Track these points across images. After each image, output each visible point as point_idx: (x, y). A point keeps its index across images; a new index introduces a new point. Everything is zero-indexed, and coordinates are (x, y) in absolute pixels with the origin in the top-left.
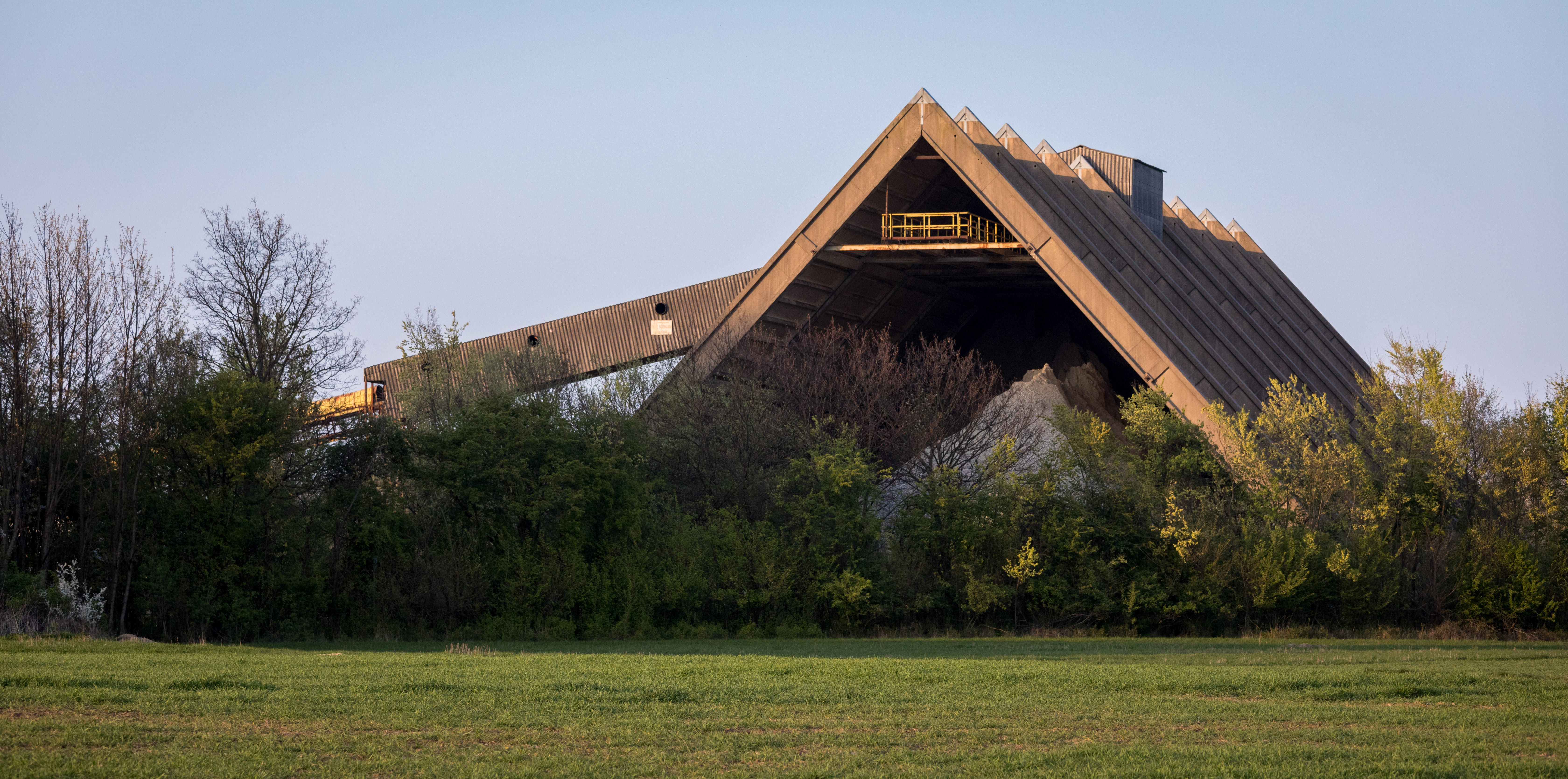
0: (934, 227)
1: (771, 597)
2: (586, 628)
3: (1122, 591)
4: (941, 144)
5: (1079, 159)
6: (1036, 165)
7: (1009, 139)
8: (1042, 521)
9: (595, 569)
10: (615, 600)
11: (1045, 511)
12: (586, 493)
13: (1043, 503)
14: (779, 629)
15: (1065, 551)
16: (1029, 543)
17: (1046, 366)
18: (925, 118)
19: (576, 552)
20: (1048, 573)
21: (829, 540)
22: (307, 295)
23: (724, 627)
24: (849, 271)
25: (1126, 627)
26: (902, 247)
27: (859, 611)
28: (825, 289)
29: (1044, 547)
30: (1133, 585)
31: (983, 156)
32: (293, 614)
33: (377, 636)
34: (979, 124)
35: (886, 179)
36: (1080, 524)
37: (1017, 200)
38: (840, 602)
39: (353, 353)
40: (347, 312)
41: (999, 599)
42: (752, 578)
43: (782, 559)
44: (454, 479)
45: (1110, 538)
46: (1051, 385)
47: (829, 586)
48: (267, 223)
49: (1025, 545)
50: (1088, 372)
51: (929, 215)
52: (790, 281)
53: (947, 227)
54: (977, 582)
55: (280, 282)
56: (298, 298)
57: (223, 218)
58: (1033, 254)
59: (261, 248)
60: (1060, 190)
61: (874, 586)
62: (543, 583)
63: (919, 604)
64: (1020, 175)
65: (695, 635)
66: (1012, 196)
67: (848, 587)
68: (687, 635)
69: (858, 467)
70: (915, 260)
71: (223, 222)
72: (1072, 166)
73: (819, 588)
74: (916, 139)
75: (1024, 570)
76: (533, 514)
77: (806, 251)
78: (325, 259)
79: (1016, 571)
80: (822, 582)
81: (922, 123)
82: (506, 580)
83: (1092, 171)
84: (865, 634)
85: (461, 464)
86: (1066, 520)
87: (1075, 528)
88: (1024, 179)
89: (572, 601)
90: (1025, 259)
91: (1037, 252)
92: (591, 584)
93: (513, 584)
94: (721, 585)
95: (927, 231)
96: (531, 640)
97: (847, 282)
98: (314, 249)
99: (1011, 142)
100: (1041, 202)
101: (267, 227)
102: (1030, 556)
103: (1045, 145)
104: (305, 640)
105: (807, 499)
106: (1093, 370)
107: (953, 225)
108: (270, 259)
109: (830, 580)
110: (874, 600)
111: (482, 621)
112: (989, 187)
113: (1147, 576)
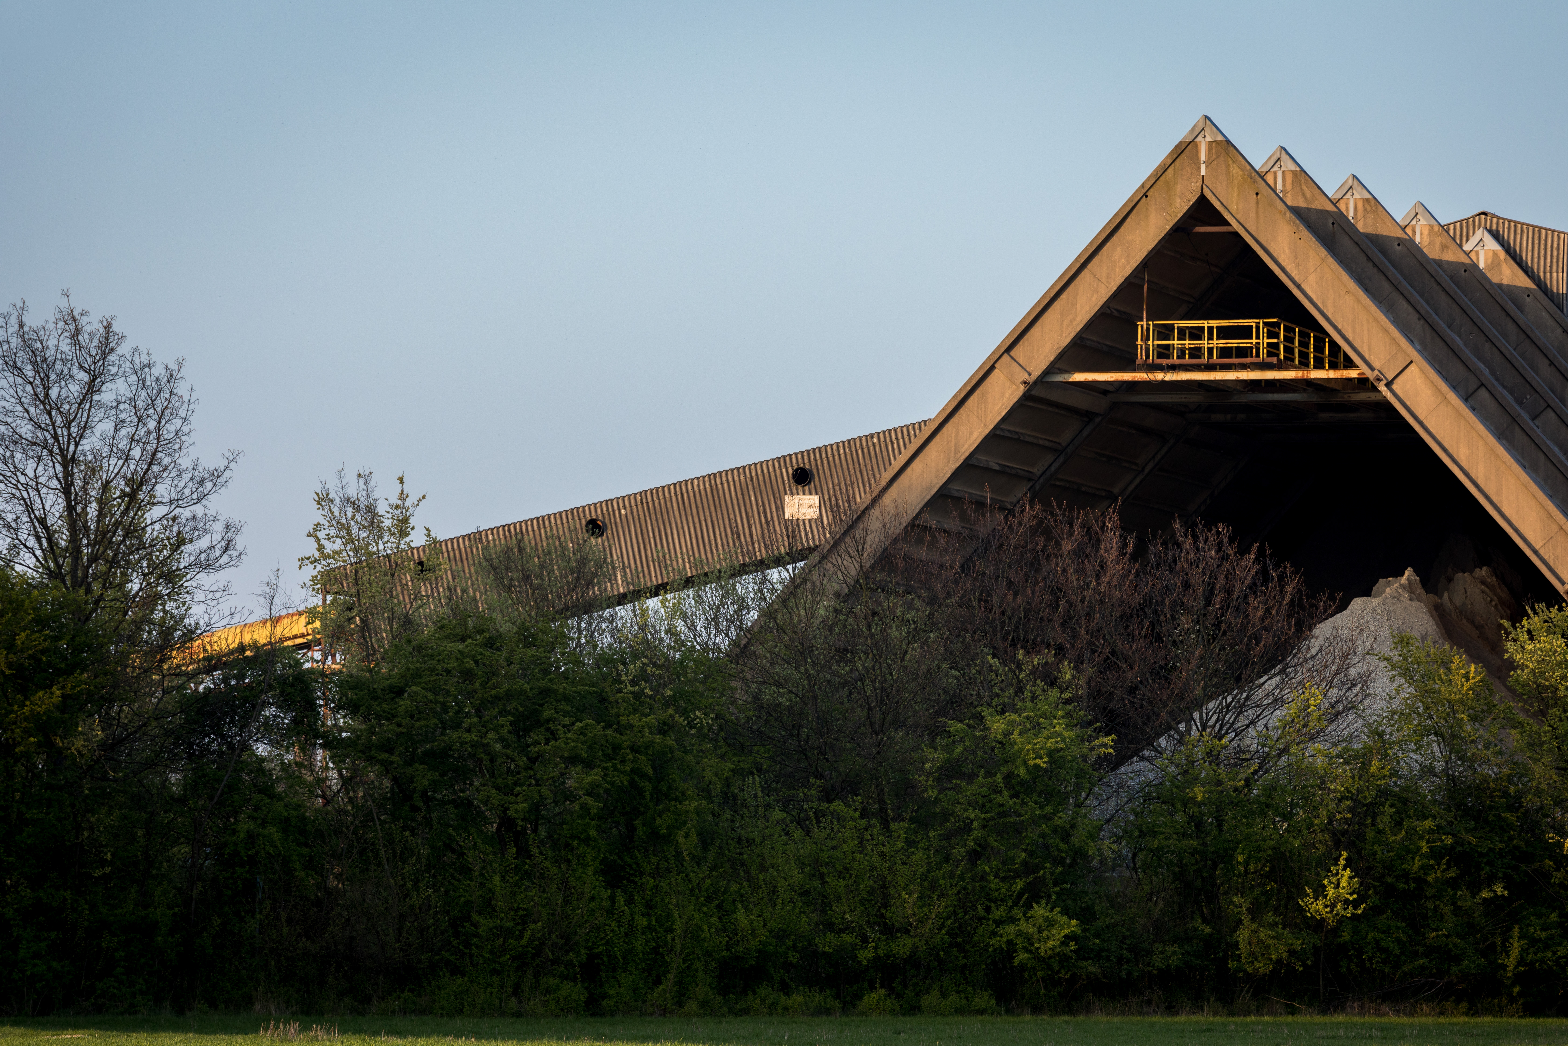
0: (1222, 344)
1: (915, 947)
2: (605, 996)
3: (1498, 940)
4: (1233, 208)
5: (1480, 233)
6: (1400, 242)
7: (1355, 200)
8: (1366, 826)
9: (621, 899)
10: (655, 950)
11: (1372, 810)
12: (606, 775)
13: (1370, 796)
14: (926, 1000)
15: (1405, 876)
16: (1342, 862)
17: (1409, 572)
18: (1208, 164)
19: (590, 870)
20: (1375, 911)
21: (1011, 853)
22: (150, 448)
23: (837, 996)
24: (1087, 416)
25: (1504, 1001)
26: (1170, 377)
27: (1059, 972)
28: (1047, 444)
29: (1370, 868)
30: (1516, 930)
31: (1302, 227)
32: (119, 970)
33: (257, 1007)
34: (1301, 175)
35: (1145, 265)
36: (1431, 831)
37: (1359, 301)
38: (1027, 956)
39: (223, 544)
40: (215, 476)
41: (1292, 953)
42: (882, 916)
43: (933, 887)
44: (390, 751)
45: (1481, 855)
46: (1415, 604)
47: (1010, 930)
48: (88, 328)
49: (1337, 864)
50: (1483, 583)
51: (1214, 323)
52: (987, 432)
53: (1244, 343)
54: (1254, 926)
55: (107, 426)
56: (136, 452)
57: (13, 320)
58: (1382, 388)
59: (75, 370)
60: (1439, 284)
61: (1084, 931)
62: (535, 922)
63: (1157, 961)
64: (1369, 259)
65: (786, 1009)
66: (1348, 292)
67: (1040, 931)
68: (772, 1009)
69: (1059, 734)
70: (1194, 399)
71: (14, 328)
72: (1467, 247)
73: (994, 934)
74: (1194, 199)
75: (1333, 906)
76: (518, 808)
77: (1012, 382)
78: (182, 389)
79: (1321, 907)
80: (999, 923)
81: (1203, 173)
82: (475, 917)
83: (1502, 254)
84: (1070, 1010)
85: (399, 725)
86: (1406, 824)
87: (1421, 838)
88: (1375, 265)
89: (583, 951)
90: (1373, 396)
91: (1389, 385)
92: (614, 924)
93: (485, 923)
94: (830, 926)
95: (1210, 350)
96: (513, 1015)
97: (1085, 433)
98: (163, 372)
99: (1360, 205)
100: (1403, 304)
101: (86, 336)
102: (1344, 883)
103: (1420, 210)
104: (136, 1013)
105: (974, 787)
106: (1492, 580)
107: (1254, 341)
108: (92, 388)
109: (1013, 920)
110: (1082, 953)
111: (433, 983)
112: (1312, 278)
113: (1539, 916)
